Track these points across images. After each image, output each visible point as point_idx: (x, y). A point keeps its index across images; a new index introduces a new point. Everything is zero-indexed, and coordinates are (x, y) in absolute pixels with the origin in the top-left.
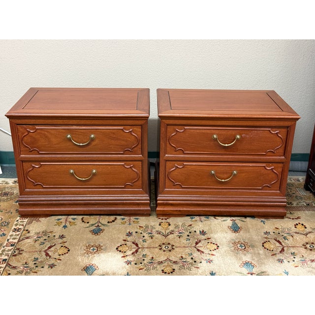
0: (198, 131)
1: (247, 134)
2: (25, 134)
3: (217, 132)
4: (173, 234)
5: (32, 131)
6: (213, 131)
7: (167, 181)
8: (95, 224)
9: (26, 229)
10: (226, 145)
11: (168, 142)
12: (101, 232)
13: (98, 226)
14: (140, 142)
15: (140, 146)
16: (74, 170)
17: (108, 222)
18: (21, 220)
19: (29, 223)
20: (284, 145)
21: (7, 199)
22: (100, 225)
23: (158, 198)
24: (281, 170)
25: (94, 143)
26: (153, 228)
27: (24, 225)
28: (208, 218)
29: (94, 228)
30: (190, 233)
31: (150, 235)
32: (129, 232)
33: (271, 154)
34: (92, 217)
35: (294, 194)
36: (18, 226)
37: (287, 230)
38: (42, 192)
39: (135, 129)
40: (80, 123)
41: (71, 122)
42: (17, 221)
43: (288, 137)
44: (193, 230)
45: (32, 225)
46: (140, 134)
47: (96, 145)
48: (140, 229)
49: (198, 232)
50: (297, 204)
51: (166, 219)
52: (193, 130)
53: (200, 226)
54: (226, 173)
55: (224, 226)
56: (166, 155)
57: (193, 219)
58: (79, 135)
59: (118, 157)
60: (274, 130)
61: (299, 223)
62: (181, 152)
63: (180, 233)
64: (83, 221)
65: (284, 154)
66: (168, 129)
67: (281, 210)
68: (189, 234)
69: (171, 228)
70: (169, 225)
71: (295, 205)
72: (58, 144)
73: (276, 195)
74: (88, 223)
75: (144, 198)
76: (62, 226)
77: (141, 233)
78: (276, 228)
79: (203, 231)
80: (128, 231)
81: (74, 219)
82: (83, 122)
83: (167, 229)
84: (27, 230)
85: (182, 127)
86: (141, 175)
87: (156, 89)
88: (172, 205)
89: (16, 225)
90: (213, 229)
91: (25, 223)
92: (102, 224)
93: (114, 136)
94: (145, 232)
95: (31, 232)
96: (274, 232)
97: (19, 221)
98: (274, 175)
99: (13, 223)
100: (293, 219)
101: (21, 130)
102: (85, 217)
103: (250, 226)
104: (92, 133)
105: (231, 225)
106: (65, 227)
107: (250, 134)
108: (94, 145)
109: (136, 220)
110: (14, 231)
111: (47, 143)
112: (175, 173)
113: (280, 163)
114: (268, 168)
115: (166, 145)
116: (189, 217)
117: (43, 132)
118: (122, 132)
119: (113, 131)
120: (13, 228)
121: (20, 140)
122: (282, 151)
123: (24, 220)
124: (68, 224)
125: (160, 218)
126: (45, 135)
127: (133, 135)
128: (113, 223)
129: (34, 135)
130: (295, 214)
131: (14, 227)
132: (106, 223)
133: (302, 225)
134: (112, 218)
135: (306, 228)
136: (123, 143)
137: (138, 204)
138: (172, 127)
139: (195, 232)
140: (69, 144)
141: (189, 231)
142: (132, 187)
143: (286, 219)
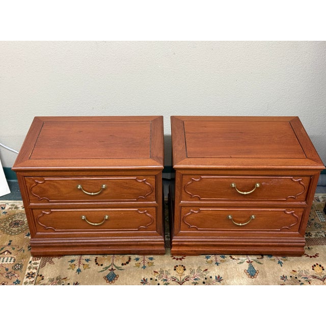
0: (215, 180)
1: (266, 182)
2: (34, 185)
3: (235, 180)
4: (188, 280)
5: (41, 182)
6: (231, 180)
7: (182, 224)
8: (109, 267)
9: (40, 274)
10: (245, 193)
11: (183, 190)
12: (116, 278)
13: (112, 269)
14: (154, 190)
15: (154, 194)
16: (85, 216)
17: (123, 264)
18: (34, 262)
19: (43, 265)
20: (306, 192)
21: (18, 230)
22: (114, 268)
23: (173, 240)
24: (302, 214)
25: (105, 192)
26: (168, 273)
27: (38, 268)
28: (224, 257)
29: (108, 272)
30: (206, 279)
31: (165, 282)
32: (144, 279)
33: (292, 200)
34: (106, 257)
35: (313, 220)
36: (31, 270)
37: (304, 273)
38: (54, 235)
39: (148, 178)
40: (90, 174)
41: (81, 173)
42: (30, 262)
43: (311, 185)
44: (208, 275)
45: (45, 268)
46: (154, 183)
47: (107, 194)
48: (155, 275)
49: (214, 278)
50: (316, 235)
51: (181, 259)
52: (210, 179)
53: (216, 270)
54: (244, 217)
55: (240, 270)
56: (182, 202)
57: (209, 260)
58: (90, 185)
59: (131, 204)
60: (296, 178)
61: (317, 264)
62: (197, 199)
63: (195, 279)
64: (97, 264)
65: (306, 200)
66: (183, 178)
67: (299, 250)
68: (205, 281)
69: (187, 273)
70: (185, 270)
71: (313, 237)
72: (68, 193)
73: (295, 236)
74: (102, 265)
75: (158, 240)
76: (76, 270)
77: (156, 280)
78: (294, 271)
79: (219, 276)
80: (143, 277)
81: (87, 260)
82: (93, 173)
83: (182, 274)
84: (41, 276)
85: (198, 176)
86: (155, 219)
87: (170, 117)
88: (187, 246)
89: (30, 268)
90: (229, 274)
91: (38, 265)
92: (116, 267)
93: (127, 186)
94: (160, 278)
95: (45, 278)
96: (291, 277)
97: (33, 262)
98: (294, 219)
99: (27, 266)
100: (311, 257)
101: (29, 181)
102: (99, 256)
103: (266, 269)
104: (104, 184)
105: (247, 269)
106: (79, 271)
107: (271, 182)
108: (106, 194)
109: (151, 261)
110: (28, 277)
111: (56, 193)
112: (191, 217)
113: (301, 208)
114: (288, 213)
115: (181, 193)
116: (204, 256)
117: (52, 183)
118: (135, 182)
119: (125, 181)
120: (26, 274)
121: (28, 190)
122: (303, 197)
123: (37, 261)
124: (81, 267)
125: (174, 258)
126: (54, 185)
127: (147, 184)
128: (127, 265)
129: (43, 186)
130: (313, 250)
131: (28, 271)
132: (120, 266)
133: (320, 266)
134: (126, 257)
135: (323, 269)
136: (136, 191)
137: (152, 245)
138: (188, 176)
139: (211, 277)
140: (79, 193)
141: (204, 277)
142: (145, 229)
143: (304, 257)
